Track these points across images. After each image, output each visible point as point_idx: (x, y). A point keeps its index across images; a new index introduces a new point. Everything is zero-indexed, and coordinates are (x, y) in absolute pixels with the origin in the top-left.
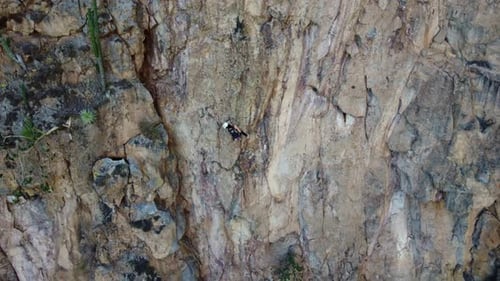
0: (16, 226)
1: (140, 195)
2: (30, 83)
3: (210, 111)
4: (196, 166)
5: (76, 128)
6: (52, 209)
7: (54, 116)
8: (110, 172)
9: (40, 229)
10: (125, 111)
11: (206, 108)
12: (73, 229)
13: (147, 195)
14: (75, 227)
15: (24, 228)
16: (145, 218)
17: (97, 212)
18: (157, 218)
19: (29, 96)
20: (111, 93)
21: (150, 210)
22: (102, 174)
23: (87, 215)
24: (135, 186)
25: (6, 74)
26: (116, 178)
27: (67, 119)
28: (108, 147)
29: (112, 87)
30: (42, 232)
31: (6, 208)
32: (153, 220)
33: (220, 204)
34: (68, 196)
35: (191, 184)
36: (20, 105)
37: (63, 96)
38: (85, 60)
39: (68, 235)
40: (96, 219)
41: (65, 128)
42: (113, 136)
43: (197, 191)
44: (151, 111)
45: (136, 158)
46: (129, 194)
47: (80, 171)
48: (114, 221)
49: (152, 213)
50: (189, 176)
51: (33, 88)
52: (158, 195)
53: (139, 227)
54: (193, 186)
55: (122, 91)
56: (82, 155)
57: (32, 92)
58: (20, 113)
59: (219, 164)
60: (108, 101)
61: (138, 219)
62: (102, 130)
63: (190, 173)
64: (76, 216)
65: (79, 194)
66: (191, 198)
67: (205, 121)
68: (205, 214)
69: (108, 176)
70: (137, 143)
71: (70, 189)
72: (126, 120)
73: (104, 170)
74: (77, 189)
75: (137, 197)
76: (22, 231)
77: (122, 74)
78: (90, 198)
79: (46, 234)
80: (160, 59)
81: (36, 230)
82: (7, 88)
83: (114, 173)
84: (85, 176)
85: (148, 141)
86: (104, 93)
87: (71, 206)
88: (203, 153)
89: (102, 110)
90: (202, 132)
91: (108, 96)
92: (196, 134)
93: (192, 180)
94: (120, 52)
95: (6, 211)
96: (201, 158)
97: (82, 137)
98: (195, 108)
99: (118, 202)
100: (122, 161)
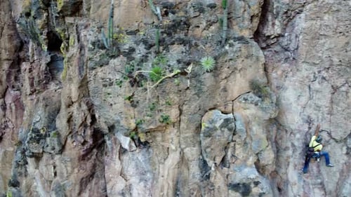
0: (122, 174)
1: (240, 157)
2: (163, 30)
3: (324, 74)
4: (298, 136)
5: (195, 75)
6: (156, 159)
7: (179, 62)
8: (218, 125)
9: (141, 180)
10: (240, 66)
11: (319, 72)
12: (171, 183)
13: (247, 159)
14: (173, 181)
15: (128, 177)
16: (244, 181)
17: (195, 169)
18: (257, 184)
19: (161, 42)
20: (230, 46)
21: (250, 173)
22: (210, 126)
23: (186, 171)
24: (237, 146)
25: (145, 24)
26: (223, 132)
27: (188, 64)
28: (218, 100)
29: (231, 41)
30: (142, 184)
31: (118, 156)
32: (252, 185)
33: (322, 184)
34: (173, 147)
35: (288, 157)
36: (152, 50)
37: (188, 45)
38: (211, 15)
39: (166, 188)
40: (194, 177)
41: (185, 73)
42: (225, 90)
43: (296, 166)
44: (262, 71)
45: (242, 115)
46: (229, 154)
47: (189, 120)
48: (212, 179)
49: (252, 176)
50: (286, 149)
51: (165, 35)
52: (258, 160)
53: (237, 191)
54: (291, 160)
55: (240, 45)
56: (195, 104)
57: (164, 39)
58: (152, 56)
59: (329, 134)
60: (226, 52)
61: (237, 181)
62: (217, 82)
63: (289, 144)
64: (176, 170)
65: (183, 146)
66: (286, 173)
67: (316, 86)
68: (301, 193)
69: (215, 129)
70: (246, 100)
71: (176, 140)
72: (238, 75)
73: (212, 122)
74: (182, 142)
75: (237, 159)
76: (126, 180)
77: (241, 30)
78: (192, 152)
79: (145, 187)
80: (273, 24)
81: (138, 181)
82: (144, 35)
83: (222, 126)
84: (193, 127)
85: (257, 98)
86: (223, 46)
87: (173, 158)
88: (309, 121)
89: (220, 60)
90: (310, 98)
91: (227, 47)
92: (304, 100)
93: (290, 152)
94: (242, 10)
95: (117, 159)
96: (306, 126)
97: (199, 85)
98: (305, 73)
99: (218, 160)
100: (230, 116)
